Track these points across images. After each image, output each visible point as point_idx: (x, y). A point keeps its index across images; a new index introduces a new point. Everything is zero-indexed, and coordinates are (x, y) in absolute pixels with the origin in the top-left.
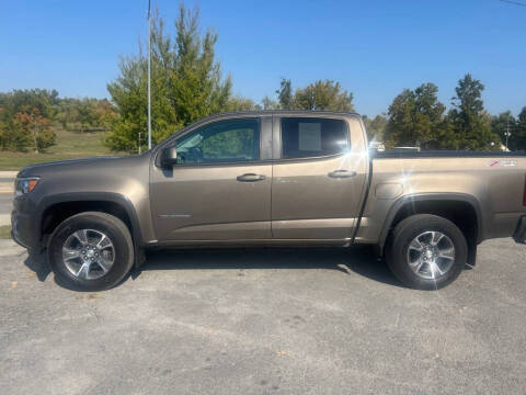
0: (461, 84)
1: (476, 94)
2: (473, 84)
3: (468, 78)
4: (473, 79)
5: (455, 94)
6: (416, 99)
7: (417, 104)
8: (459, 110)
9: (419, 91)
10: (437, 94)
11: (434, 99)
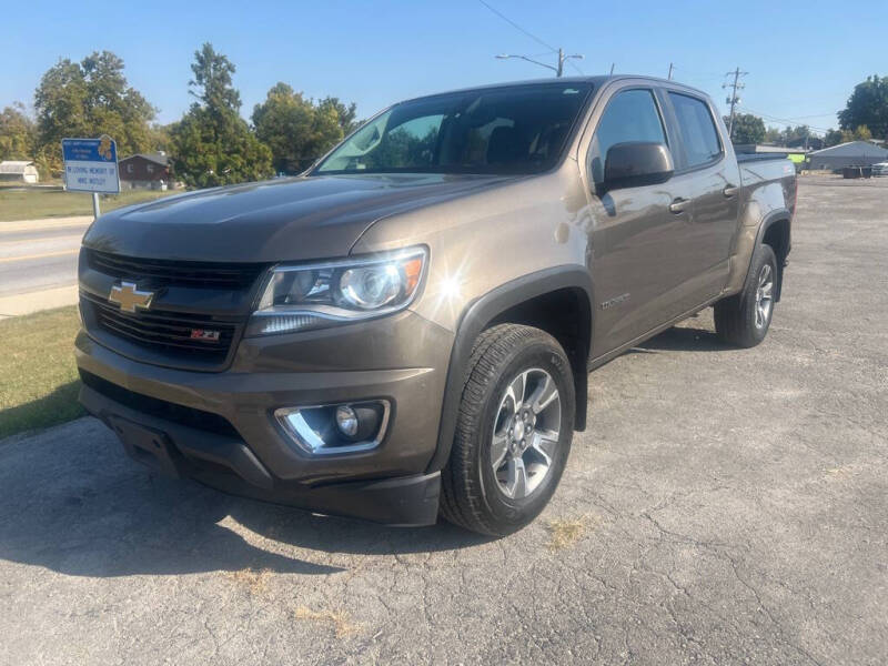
0: (201, 60)
1: (224, 79)
2: (219, 60)
3: (208, 50)
4: (217, 52)
5: (194, 77)
6: (88, 79)
7: (92, 89)
8: (203, 106)
9: (89, 64)
10: (123, 74)
11: (122, 82)
